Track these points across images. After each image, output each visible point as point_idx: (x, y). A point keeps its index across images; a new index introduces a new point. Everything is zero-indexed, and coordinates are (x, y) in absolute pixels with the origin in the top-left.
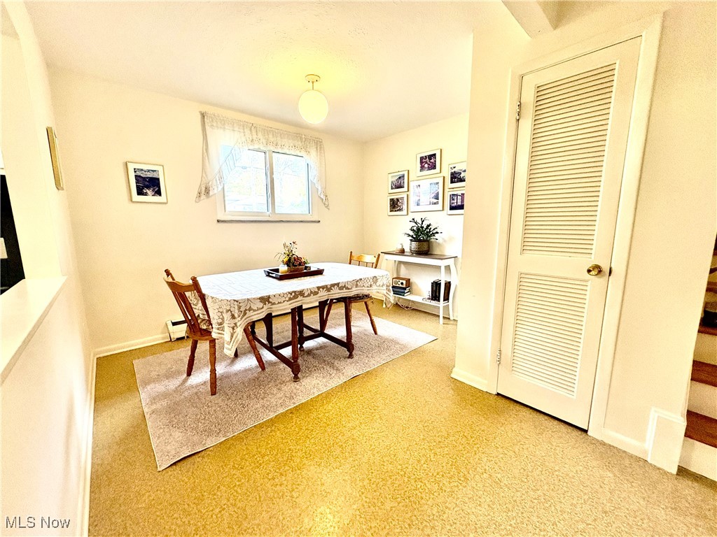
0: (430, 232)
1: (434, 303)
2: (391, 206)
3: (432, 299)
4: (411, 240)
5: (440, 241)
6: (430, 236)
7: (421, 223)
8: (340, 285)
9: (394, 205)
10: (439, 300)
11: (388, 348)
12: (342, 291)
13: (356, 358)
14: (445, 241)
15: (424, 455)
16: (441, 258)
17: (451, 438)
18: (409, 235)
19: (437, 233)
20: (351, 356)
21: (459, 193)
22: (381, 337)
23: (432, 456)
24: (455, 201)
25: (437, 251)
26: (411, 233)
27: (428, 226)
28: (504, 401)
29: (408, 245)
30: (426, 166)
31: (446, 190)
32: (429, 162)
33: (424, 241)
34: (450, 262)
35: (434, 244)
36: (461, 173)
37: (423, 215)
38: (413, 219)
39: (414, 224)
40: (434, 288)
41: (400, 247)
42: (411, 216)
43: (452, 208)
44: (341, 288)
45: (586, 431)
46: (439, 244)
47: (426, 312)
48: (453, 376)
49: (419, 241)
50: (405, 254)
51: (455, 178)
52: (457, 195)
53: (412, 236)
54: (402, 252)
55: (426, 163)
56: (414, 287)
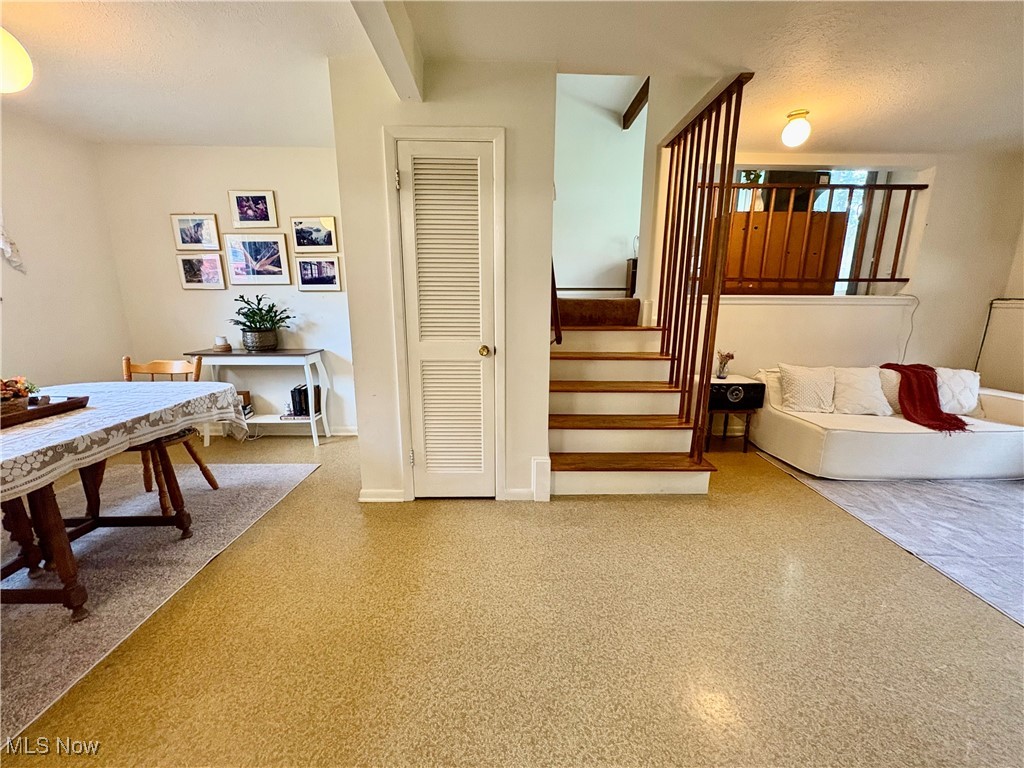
0: (276, 316)
1: (299, 420)
2: (186, 272)
3: (296, 415)
4: (243, 330)
5: (293, 329)
6: (277, 323)
7: (256, 302)
8: (151, 419)
9: (192, 270)
10: (307, 414)
11: (251, 500)
12: (157, 428)
13: (197, 534)
14: (301, 329)
15: (366, 593)
16: (301, 353)
17: (388, 561)
18: (238, 323)
19: (288, 317)
20: (186, 534)
21: (314, 260)
22: (229, 490)
23: (375, 589)
24: (309, 272)
25: (290, 345)
26: (242, 319)
27: (271, 308)
28: (423, 502)
29: (236, 338)
30: (250, 212)
31: (293, 255)
32: (254, 208)
33: (267, 330)
34: (316, 359)
35: (284, 333)
36: (311, 233)
37: (260, 292)
38: (242, 297)
39: (244, 305)
40: (297, 399)
41: (220, 342)
42: (236, 292)
43: (305, 282)
44: (154, 423)
45: (493, 498)
46: (292, 333)
47: (288, 437)
48: (361, 500)
49: (258, 330)
50: (234, 352)
51: (304, 238)
52: (310, 263)
53: (244, 324)
54: (227, 350)
55: (250, 208)
56: (258, 403)
